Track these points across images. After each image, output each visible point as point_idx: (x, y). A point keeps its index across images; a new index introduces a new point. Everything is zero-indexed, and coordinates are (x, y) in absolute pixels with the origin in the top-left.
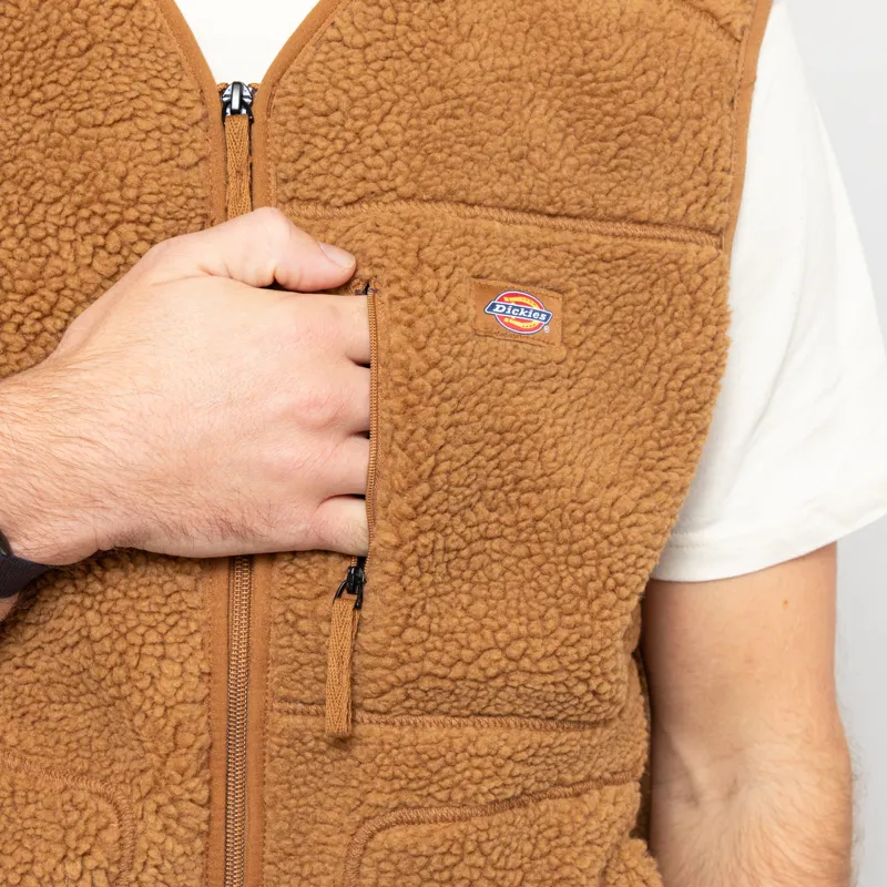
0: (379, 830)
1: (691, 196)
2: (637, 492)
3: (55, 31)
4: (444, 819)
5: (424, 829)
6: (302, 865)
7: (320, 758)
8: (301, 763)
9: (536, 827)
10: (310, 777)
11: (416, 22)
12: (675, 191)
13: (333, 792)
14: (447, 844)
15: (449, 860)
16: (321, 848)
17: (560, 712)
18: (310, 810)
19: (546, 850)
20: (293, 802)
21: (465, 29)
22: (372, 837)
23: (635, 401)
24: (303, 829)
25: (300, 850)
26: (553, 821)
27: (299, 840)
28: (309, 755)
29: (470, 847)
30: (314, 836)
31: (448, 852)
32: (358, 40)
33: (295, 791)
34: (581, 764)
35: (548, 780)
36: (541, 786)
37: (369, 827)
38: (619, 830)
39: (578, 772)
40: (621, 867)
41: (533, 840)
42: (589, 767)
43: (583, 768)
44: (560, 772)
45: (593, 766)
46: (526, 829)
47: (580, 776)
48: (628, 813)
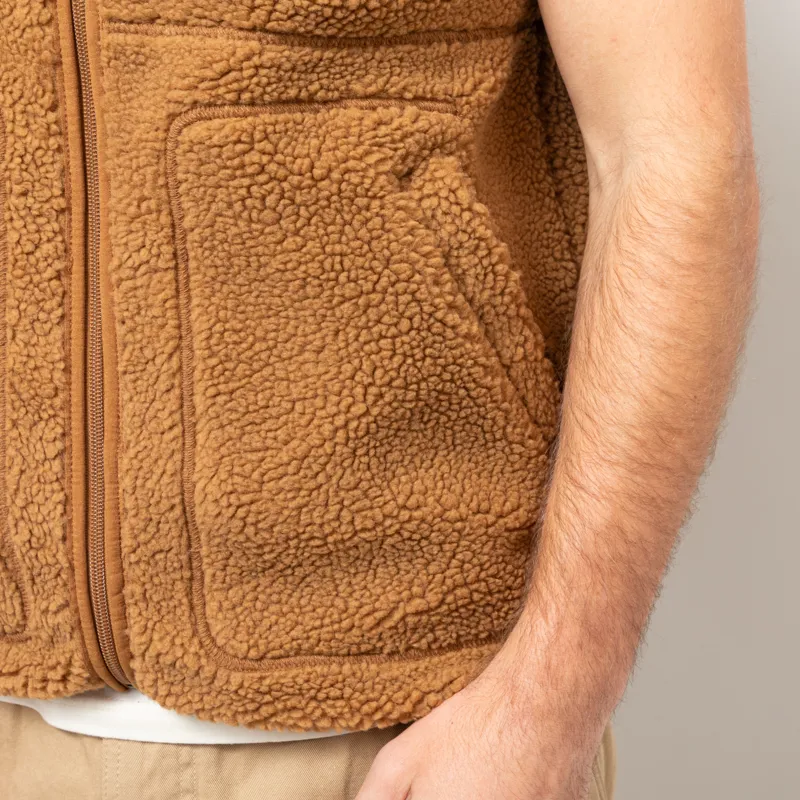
0: (185, 126)
4: (235, 115)
5: (216, 123)
6: (131, 160)
7: (141, 68)
8: (127, 73)
9: (324, 128)
10: (135, 85)
13: (150, 94)
14: (237, 134)
15: (240, 147)
16: (143, 144)
17: (340, 30)
18: (134, 111)
19: (332, 145)
20: (121, 106)
22: (180, 132)
24: (128, 129)
25: (128, 147)
26: (341, 124)
27: (127, 137)
28: (133, 66)
29: (258, 136)
30: (136, 134)
31: (239, 141)
33: (123, 96)
34: (371, 77)
35: (337, 89)
36: (330, 94)
37: (177, 123)
38: (418, 142)
39: (370, 85)
40: (427, 176)
41: (321, 138)
42: (381, 81)
43: (375, 81)
44: (349, 83)
45: (387, 82)
46: (314, 129)
47: (372, 89)
48: (432, 131)
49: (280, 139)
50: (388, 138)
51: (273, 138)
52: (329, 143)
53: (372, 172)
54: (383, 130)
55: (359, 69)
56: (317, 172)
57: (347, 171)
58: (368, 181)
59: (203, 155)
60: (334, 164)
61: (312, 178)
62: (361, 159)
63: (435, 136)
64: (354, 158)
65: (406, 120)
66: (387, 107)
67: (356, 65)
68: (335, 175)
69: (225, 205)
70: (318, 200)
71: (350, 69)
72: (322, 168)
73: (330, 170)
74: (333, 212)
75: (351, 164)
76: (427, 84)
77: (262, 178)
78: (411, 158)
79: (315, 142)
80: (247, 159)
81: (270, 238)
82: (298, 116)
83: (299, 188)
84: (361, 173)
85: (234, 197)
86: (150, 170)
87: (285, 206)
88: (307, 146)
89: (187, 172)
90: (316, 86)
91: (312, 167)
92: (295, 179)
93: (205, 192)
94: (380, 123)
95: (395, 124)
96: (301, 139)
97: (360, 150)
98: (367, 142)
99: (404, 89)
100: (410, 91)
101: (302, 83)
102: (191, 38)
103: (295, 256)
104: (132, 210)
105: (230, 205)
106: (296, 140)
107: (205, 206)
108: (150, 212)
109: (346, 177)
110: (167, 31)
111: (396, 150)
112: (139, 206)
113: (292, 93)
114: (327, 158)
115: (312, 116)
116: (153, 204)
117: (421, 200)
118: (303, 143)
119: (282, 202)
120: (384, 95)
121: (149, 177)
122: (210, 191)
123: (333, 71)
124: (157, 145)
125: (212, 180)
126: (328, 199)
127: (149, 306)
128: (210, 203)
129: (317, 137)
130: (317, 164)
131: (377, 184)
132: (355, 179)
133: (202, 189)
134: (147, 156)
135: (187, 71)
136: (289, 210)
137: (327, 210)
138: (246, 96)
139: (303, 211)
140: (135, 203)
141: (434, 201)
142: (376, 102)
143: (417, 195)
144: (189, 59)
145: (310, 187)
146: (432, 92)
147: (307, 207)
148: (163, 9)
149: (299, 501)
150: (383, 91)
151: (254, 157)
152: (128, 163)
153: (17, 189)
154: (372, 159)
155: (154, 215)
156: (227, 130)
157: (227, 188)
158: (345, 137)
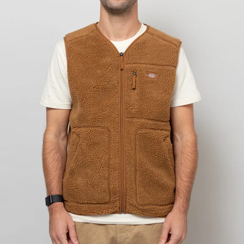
1: (171, 62)
2: (165, 94)
3: (102, 49)
5: (143, 131)
7: (131, 123)
8: (129, 124)
10: (130, 126)
11: (141, 46)
12: (170, 62)
13: (133, 127)
15: (145, 134)
16: (132, 133)
18: (130, 129)
19: (157, 135)
20: (128, 128)
21: (146, 46)
22: (137, 132)
23: (165, 84)
25: (129, 134)
27: (129, 132)
29: (148, 133)
32: (135, 48)
35: (157, 128)
37: (137, 131)
38: (166, 136)
40: (166, 140)
44: (159, 127)
48: (167, 134)
51: (150, 133)
56: (155, 139)
62: (160, 137)
73: (157, 139)
77: (148, 138)
78: (165, 138)
79: (155, 134)
80: (146, 136)
81: (148, 146)
83: (152, 140)
84: (160, 139)
94: (162, 133)
95: (164, 133)
96: (153, 134)
98: (161, 135)
101: (153, 126)
102: (139, 120)
103: (151, 149)
104: (129, 142)
105: (143, 141)
107: (140, 142)
108: (132, 142)
110: (135, 119)
111: (164, 136)
113: (152, 128)
114: (156, 137)
115: (154, 131)
116: (132, 141)
117: (166, 143)
122: (141, 140)
124: (134, 133)
125: (141, 138)
126: (156, 142)
127: (131, 155)
131: (162, 141)
135: (139, 124)
136: (150, 143)
137: (156, 144)
138: (146, 127)
139: (152, 143)
149: (150, 181)
153: (112, 140)
156: (144, 132)
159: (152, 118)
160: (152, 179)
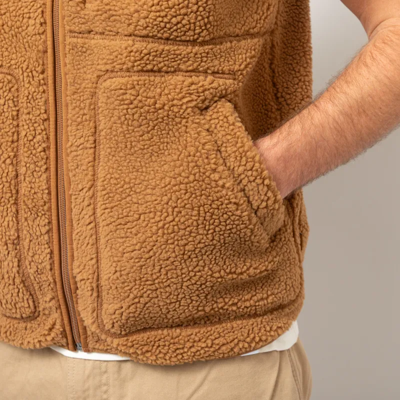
0: (104, 81)
6: (80, 97)
7: (84, 54)
8: (77, 56)
9: (165, 84)
10: (81, 62)
13: (89, 67)
16: (86, 89)
18: (82, 75)
20: (75, 71)
22: (102, 84)
24: (79, 82)
25: (79, 91)
26: (173, 83)
27: (78, 86)
28: (80, 53)
30: (83, 85)
33: (76, 67)
34: (190, 62)
35: (173, 67)
36: (169, 69)
37: (101, 80)
38: (211, 94)
39: (190, 66)
40: (215, 110)
41: (162, 89)
42: (195, 65)
43: (192, 65)
44: (179, 64)
45: (199, 65)
46: (160, 84)
47: (191, 68)
48: (219, 88)
49: (141, 88)
50: (196, 91)
51: (137, 87)
52: (166, 91)
53: (184, 107)
54: (193, 87)
55: (184, 58)
56: (157, 106)
57: (173, 106)
58: (182, 111)
59: (109, 94)
60: (166, 102)
61: (155, 108)
62: (180, 100)
63: (221, 91)
64: (177, 99)
65: (206, 83)
66: (198, 77)
67: (183, 55)
68: (166, 108)
69: (117, 118)
70: (158, 118)
71: (179, 57)
72: (160, 104)
73: (164, 105)
74: (165, 125)
75: (175, 102)
76: (220, 66)
77: (131, 106)
78: (208, 101)
79: (159, 90)
81: (137, 134)
82: (152, 78)
83: (148, 112)
84: (179, 107)
85: (121, 114)
86: (88, 101)
87: (143, 120)
88: (154, 93)
89: (103, 102)
90: (162, 64)
91: (155, 103)
92: (147, 108)
93: (109, 112)
94: (192, 84)
95: (200, 84)
96: (152, 89)
97: (180, 96)
98: (184, 92)
99: (208, 68)
100: (210, 70)
101: (155, 63)
102: (106, 41)
103: (148, 142)
104: (79, 120)
105: (119, 118)
106: (150, 89)
107: (109, 119)
108: (86, 120)
109: (172, 108)
110: (96, 37)
111: (199, 97)
112: (82, 118)
114: (164, 98)
115: (159, 78)
116: (88, 117)
117: (210, 120)
118: (153, 91)
119: (141, 118)
120: (197, 71)
121: (87, 104)
122: (111, 111)
123: (170, 57)
124: (92, 90)
125: (112, 106)
126: (162, 118)
128: (111, 117)
129: (160, 88)
130: (158, 102)
131: (186, 112)
132: (176, 110)
133: (108, 111)
134: (87, 95)
135: (104, 57)
136: (144, 122)
137: (162, 124)
139: (151, 123)
140: (81, 116)
141: (217, 121)
142: (193, 74)
143: (208, 118)
144: (105, 51)
145: (154, 112)
146: (222, 70)
147: (153, 121)
148: (94, 27)
150: (197, 69)
151: (128, 96)
152: (79, 98)
154: (185, 100)
155: (88, 122)
157: (118, 110)
158: (174, 89)
159: (144, 32)
160: (147, 256)
